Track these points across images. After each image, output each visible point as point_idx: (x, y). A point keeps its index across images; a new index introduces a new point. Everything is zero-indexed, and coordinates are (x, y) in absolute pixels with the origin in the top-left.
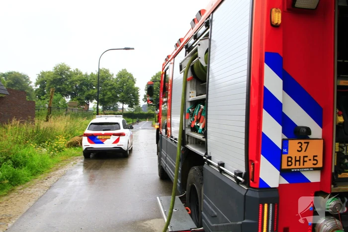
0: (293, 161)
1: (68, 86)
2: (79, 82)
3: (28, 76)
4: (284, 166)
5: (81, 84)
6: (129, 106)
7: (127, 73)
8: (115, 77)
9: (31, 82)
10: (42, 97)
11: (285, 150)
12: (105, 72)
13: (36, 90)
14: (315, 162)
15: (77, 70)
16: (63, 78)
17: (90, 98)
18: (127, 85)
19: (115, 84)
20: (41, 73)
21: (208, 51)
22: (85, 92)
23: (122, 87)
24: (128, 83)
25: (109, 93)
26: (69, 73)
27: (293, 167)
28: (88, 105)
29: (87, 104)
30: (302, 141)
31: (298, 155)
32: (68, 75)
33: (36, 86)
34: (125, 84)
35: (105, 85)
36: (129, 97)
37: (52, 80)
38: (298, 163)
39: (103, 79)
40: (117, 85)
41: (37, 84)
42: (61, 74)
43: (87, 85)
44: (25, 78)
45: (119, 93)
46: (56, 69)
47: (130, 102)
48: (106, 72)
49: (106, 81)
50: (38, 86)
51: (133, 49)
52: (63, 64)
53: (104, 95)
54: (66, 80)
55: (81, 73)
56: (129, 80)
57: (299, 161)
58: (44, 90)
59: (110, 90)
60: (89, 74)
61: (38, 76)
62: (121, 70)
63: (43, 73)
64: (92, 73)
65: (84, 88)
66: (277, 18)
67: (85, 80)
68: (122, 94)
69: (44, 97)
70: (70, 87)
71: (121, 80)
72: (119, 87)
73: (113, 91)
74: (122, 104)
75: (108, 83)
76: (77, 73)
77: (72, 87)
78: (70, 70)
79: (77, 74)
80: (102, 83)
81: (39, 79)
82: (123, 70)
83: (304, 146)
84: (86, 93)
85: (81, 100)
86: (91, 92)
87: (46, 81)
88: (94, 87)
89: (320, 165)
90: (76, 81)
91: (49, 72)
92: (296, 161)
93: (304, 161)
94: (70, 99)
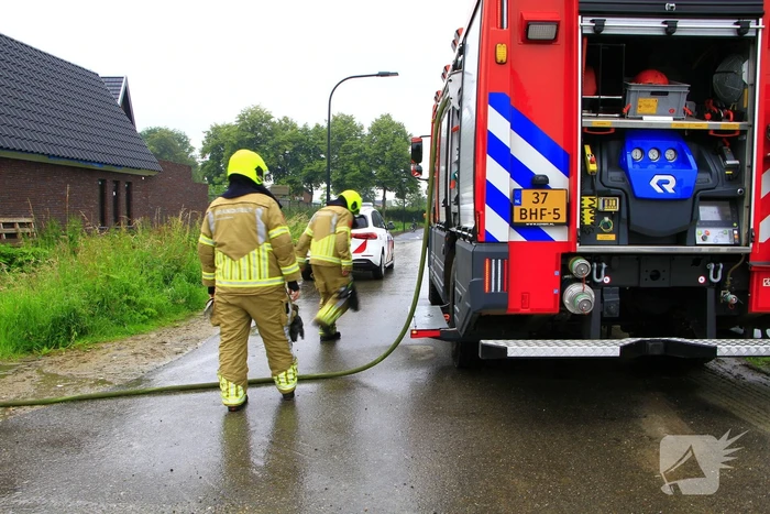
0: (528, 214)
1: (268, 154)
2: (291, 145)
3: (185, 137)
4: (517, 219)
5: (294, 149)
6: (397, 196)
7: (393, 124)
8: (366, 131)
9: (192, 149)
10: (216, 179)
11: (517, 201)
12: (345, 123)
13: (203, 166)
14: (556, 216)
15: (286, 119)
16: (258, 138)
17: (313, 179)
18: (391, 149)
19: (367, 147)
20: (213, 129)
21: (461, 91)
22: (303, 165)
23: (383, 154)
24: (394, 146)
25: (353, 167)
26: (269, 127)
27: (528, 220)
28: (312, 194)
29: (307, 191)
30: (539, 191)
31: (534, 207)
32: (266, 130)
33: (203, 156)
34: (388, 148)
35: (346, 151)
36: (397, 176)
37: (235, 142)
38: (534, 216)
39: (341, 138)
40: (370, 151)
41: (204, 153)
42: (253, 129)
43: (307, 152)
44: (180, 141)
45: (377, 168)
46: (242, 118)
47: (400, 186)
48: (347, 121)
49: (348, 143)
50: (208, 157)
51: (396, 74)
52: (257, 107)
53: (344, 173)
54: (265, 142)
55: (294, 127)
56: (397, 139)
57: (536, 214)
58: (220, 163)
59: (357, 160)
60: (311, 127)
61: (206, 135)
62: (379, 117)
63: (216, 129)
64: (317, 126)
65: (302, 157)
66: (502, 52)
67: (303, 140)
68: (382, 168)
69: (220, 179)
70: (272, 156)
71: (379, 138)
72: (375, 154)
73: (362, 162)
74: (381, 192)
75: (351, 147)
76: (287, 125)
77: (276, 156)
78: (272, 120)
79: (286, 128)
80: (339, 145)
81: (208, 141)
82: (383, 117)
83: (541, 197)
84: (306, 168)
85: (296, 183)
86: (316, 165)
87: (223, 145)
88: (323, 156)
89: (563, 219)
90: (284, 142)
91: (228, 126)
92: (531, 214)
93: (542, 215)
94: (272, 182)
